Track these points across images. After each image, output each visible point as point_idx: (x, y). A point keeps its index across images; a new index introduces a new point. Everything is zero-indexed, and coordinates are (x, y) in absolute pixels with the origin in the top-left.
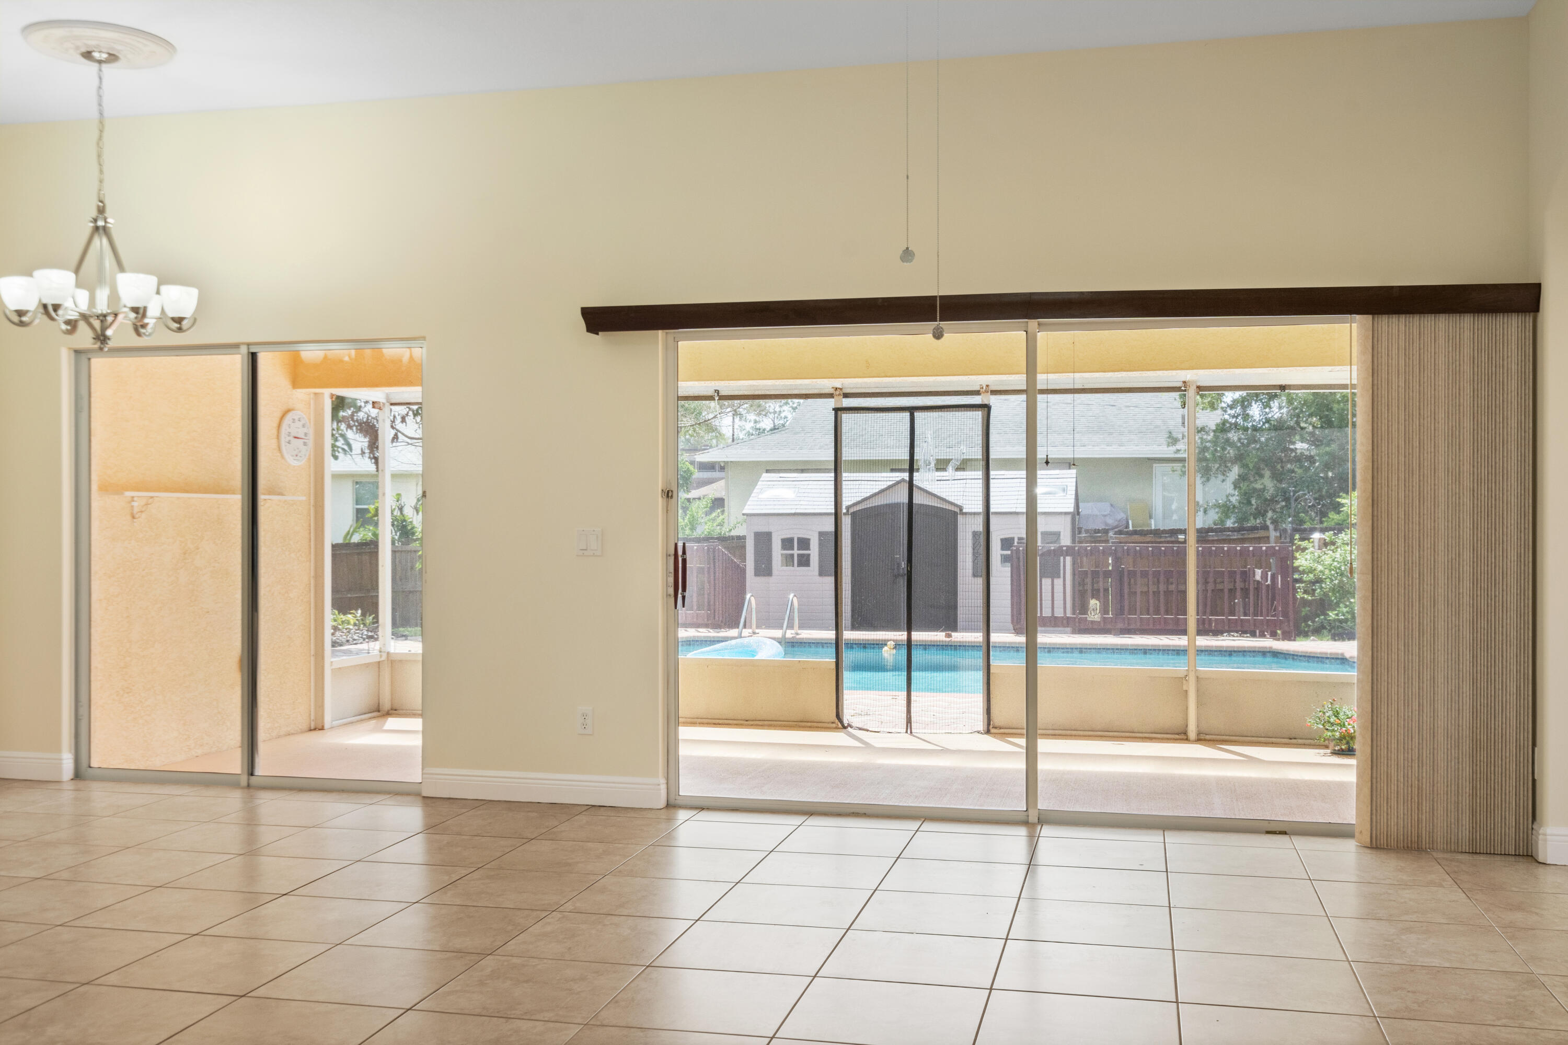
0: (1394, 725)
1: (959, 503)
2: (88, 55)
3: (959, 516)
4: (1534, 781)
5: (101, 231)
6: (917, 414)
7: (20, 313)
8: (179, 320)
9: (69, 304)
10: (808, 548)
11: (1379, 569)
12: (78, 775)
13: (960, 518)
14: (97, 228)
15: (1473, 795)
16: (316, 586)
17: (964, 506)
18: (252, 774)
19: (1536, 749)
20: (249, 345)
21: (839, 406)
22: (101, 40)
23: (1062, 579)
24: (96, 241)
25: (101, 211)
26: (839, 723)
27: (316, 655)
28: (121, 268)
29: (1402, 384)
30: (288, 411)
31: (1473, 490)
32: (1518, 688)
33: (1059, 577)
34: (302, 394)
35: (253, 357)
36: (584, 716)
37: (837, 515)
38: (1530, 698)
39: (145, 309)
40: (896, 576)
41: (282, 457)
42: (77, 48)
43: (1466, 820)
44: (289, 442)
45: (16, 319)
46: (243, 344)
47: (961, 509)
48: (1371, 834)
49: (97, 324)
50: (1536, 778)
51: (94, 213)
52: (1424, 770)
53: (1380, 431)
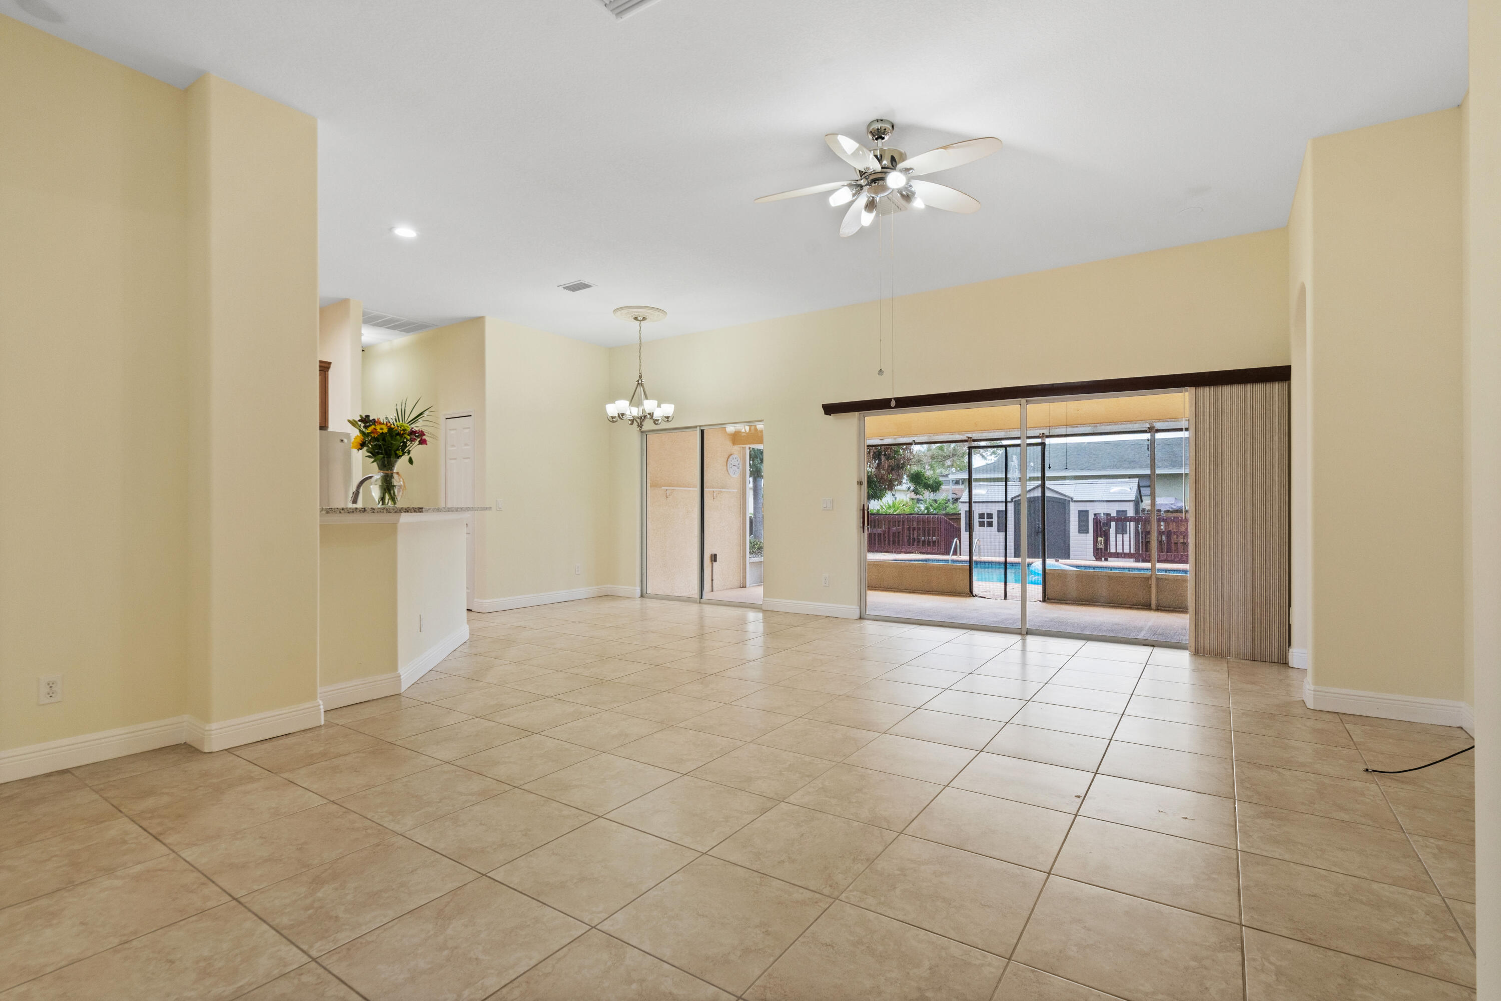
0: (1208, 593)
1: (1071, 496)
2: (636, 318)
3: (1071, 502)
4: (1290, 626)
5: (640, 385)
6: (1008, 449)
7: (613, 417)
8: (668, 417)
9: (628, 413)
10: (992, 518)
11: (1200, 514)
12: (642, 596)
13: (1072, 504)
14: (639, 384)
15: (1253, 630)
16: (743, 527)
17: (1074, 497)
18: (701, 598)
19: (1291, 608)
20: (700, 426)
21: (971, 446)
22: (640, 313)
23: (1128, 535)
24: (638, 388)
25: (640, 377)
26: (971, 593)
27: (743, 557)
28: (646, 398)
29: (1212, 421)
30: (731, 455)
31: (1253, 474)
32: (1280, 576)
33: (1126, 533)
34: (737, 448)
35: (702, 432)
36: (826, 578)
37: (1006, 502)
38: (1287, 582)
39: (653, 413)
40: (1038, 532)
41: (729, 474)
42: (632, 316)
43: (1249, 644)
44: (731, 467)
45: (611, 420)
46: (698, 426)
47: (1072, 499)
48: (1195, 648)
49: (639, 421)
50: (1290, 623)
51: (638, 378)
52: (1225, 617)
53: (1199, 445)
